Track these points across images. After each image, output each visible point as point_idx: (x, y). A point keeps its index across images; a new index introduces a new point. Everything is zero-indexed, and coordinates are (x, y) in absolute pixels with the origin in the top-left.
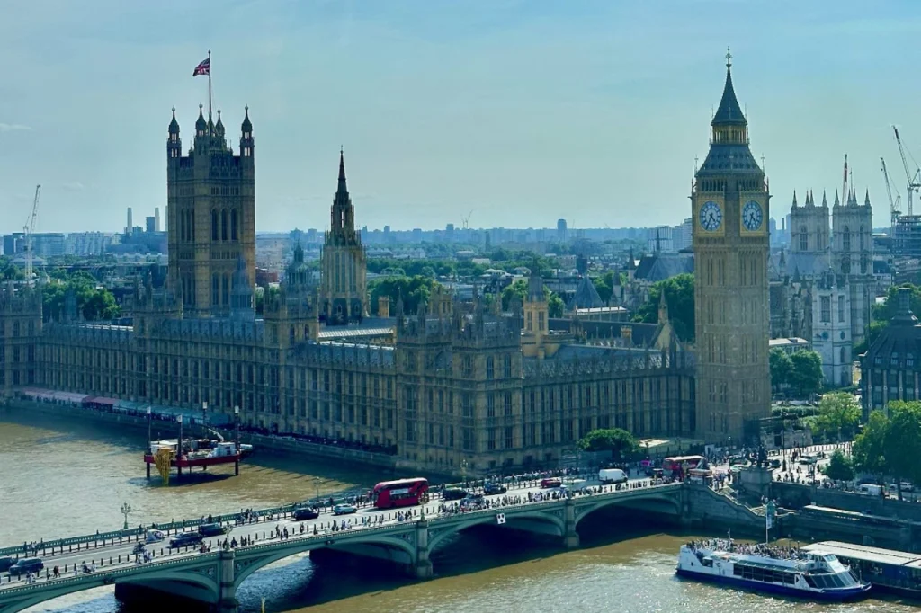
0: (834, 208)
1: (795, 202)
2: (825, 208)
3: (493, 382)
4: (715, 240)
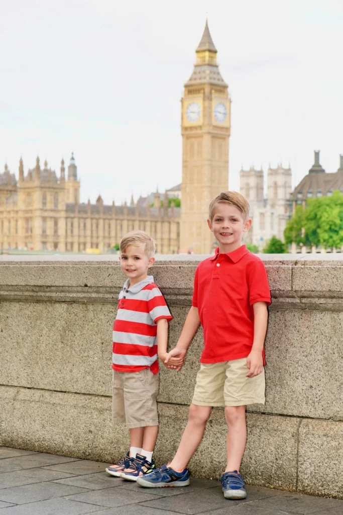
0: (268, 170)
1: (242, 168)
3: (46, 210)
4: (195, 128)
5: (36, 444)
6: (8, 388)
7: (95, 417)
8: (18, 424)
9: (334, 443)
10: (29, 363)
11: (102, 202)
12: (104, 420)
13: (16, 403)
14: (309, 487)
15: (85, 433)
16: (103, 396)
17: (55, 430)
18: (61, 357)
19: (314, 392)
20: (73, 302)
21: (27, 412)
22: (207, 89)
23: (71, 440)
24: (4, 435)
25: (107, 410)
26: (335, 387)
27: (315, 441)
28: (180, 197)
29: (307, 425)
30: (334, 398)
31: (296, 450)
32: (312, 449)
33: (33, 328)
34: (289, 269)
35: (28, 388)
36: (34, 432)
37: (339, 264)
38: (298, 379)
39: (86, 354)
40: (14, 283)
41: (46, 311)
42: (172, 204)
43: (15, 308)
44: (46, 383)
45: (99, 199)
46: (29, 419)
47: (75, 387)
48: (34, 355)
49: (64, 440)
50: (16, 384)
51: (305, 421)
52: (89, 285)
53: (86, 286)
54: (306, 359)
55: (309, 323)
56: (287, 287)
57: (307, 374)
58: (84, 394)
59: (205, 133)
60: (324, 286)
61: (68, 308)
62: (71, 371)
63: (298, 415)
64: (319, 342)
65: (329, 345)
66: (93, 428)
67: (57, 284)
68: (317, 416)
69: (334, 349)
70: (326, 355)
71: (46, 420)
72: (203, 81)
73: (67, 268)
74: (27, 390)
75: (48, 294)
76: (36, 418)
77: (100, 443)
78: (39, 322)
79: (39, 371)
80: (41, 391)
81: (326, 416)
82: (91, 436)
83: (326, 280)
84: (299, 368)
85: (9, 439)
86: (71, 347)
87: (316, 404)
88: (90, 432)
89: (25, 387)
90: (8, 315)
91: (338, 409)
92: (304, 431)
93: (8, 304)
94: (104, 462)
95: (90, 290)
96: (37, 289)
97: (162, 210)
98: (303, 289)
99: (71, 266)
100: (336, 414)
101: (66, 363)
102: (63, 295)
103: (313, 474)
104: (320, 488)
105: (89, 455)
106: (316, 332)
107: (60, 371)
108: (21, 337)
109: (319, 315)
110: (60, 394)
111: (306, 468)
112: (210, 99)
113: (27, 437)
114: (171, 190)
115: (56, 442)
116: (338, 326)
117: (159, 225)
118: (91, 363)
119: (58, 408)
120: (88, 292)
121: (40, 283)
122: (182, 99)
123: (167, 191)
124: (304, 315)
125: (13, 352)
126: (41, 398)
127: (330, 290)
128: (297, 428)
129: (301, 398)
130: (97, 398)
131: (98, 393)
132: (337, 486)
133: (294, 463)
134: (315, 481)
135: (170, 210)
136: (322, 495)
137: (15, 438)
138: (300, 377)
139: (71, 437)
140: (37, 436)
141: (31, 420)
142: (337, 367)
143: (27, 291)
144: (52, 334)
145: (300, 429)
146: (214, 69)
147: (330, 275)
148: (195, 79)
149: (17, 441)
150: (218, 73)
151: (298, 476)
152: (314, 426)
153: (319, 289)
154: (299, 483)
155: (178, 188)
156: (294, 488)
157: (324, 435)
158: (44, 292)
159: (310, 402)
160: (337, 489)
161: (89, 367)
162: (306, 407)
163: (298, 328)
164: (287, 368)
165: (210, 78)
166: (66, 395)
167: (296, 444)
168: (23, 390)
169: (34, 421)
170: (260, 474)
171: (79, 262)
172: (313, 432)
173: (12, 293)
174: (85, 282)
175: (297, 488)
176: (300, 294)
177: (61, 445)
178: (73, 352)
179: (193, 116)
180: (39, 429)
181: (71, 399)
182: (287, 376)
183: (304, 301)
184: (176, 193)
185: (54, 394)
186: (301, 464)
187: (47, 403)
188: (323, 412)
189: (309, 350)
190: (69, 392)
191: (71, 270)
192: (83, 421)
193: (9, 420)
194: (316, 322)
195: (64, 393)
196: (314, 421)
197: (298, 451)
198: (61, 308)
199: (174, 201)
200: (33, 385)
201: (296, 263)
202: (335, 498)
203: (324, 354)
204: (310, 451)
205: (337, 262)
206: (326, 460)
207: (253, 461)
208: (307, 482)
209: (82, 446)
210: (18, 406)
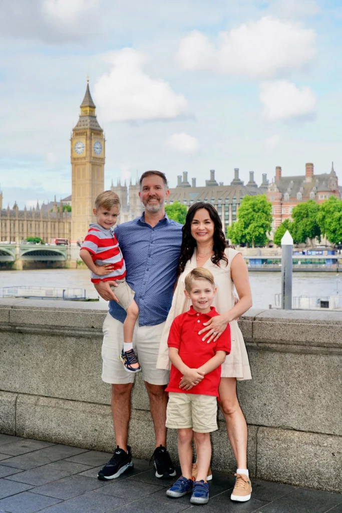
0: (130, 186)
1: (112, 184)
2: (125, 187)
4: (81, 158)
5: (53, 438)
6: (30, 396)
7: (99, 420)
8: (39, 423)
9: (284, 445)
10: (46, 378)
11: (18, 208)
12: (106, 422)
13: (37, 408)
14: (265, 476)
15: (92, 431)
16: (104, 405)
17: (68, 428)
18: (71, 376)
19: (267, 408)
20: (81, 336)
21: (46, 414)
22: (88, 133)
23: (80, 435)
24: (27, 430)
25: (108, 415)
26: (283, 406)
27: (270, 443)
28: (71, 205)
29: (263, 432)
30: (282, 413)
31: (255, 449)
32: (267, 449)
33: (50, 353)
34: (250, 323)
35: (46, 397)
36: (51, 429)
37: (287, 321)
38: (255, 398)
39: (91, 374)
40: (36, 323)
41: (59, 342)
42: (66, 210)
43: (35, 339)
44: (60, 393)
45: (15, 207)
46: (47, 420)
47: (83, 397)
48: (50, 373)
49: (75, 435)
50: (36, 394)
51: (261, 428)
52: (95, 327)
53: (93, 327)
54: (261, 385)
55: (263, 360)
56: (248, 336)
57: (262, 396)
58: (90, 403)
59: (87, 162)
60: (278, 336)
61: (76, 341)
62: (79, 386)
63: (255, 423)
64: (271, 373)
65: (279, 376)
66: (97, 428)
67: (69, 325)
68: (270, 425)
69: (282, 379)
70: (276, 383)
71: (61, 420)
72: (86, 127)
73: (78, 314)
74: (45, 398)
75: (62, 331)
76: (53, 419)
77: (103, 438)
78: (53, 350)
79: (54, 385)
80: (57, 400)
81: (277, 425)
82: (97, 433)
83: (278, 332)
84: (256, 391)
85: (32, 433)
86: (80, 369)
87: (269, 416)
88: (96, 430)
89: (43, 396)
90: (29, 344)
91: (286, 421)
92: (261, 436)
93: (29, 336)
94: (107, 452)
95: (95, 330)
96: (54, 327)
97: (59, 214)
98: (261, 338)
99: (81, 313)
100: (284, 424)
101: (75, 380)
102: (73, 332)
103: (269, 466)
104: (274, 476)
105: (95, 446)
106: (269, 366)
107: (71, 385)
108: (39, 360)
109: (270, 355)
110: (71, 402)
111: (263, 462)
112: (91, 139)
113: (46, 432)
114: (64, 200)
115: (69, 437)
116: (285, 363)
117: (57, 224)
118: (95, 381)
119: (70, 412)
120: (93, 331)
121: (56, 324)
122: (72, 139)
123: (61, 200)
124: (259, 354)
125: (34, 370)
126: (57, 405)
127: (281, 340)
128: (255, 433)
129: (257, 412)
130: (100, 406)
131: (101, 402)
132: (286, 475)
133: (254, 458)
134: (270, 471)
135: (64, 214)
136: (275, 481)
137: (37, 432)
138: (256, 398)
139: (80, 434)
140: (54, 432)
141: (49, 420)
142: (284, 391)
143: (46, 328)
144: (64, 359)
145: (258, 434)
146: (94, 119)
147: (281, 329)
148: (80, 126)
149: (38, 434)
150: (96, 122)
151: (257, 467)
152: (268, 432)
153: (273, 338)
154: (258, 473)
155: (69, 198)
156: (254, 476)
157: (276, 439)
158: (59, 329)
159: (265, 415)
160: (287, 477)
161: (93, 384)
162: (261, 418)
163: (254, 363)
164: (247, 390)
165: (91, 125)
166: (76, 403)
167: (255, 445)
168: (42, 398)
169: (52, 421)
170: (228, 465)
171: (87, 310)
172: (268, 437)
173: (34, 329)
174: (92, 324)
175: (256, 476)
176: (257, 341)
177: (73, 439)
178: (81, 372)
179: (79, 150)
180: (55, 427)
181: (81, 406)
182: (247, 397)
183: (260, 345)
184: (68, 202)
185: (66, 402)
186: (259, 459)
187: (62, 408)
188: (274, 422)
189: (263, 378)
190: (78, 401)
191: (81, 316)
192: (90, 422)
193: (31, 419)
194: (268, 359)
195: (74, 402)
196: (268, 429)
197: (256, 450)
198: (71, 341)
199: (67, 207)
200: (50, 395)
201: (255, 319)
202: (285, 483)
203: (275, 381)
204: (266, 450)
205: (286, 319)
206: (278, 457)
207: (222, 456)
208: (263, 472)
209: (90, 440)
210: (39, 410)
